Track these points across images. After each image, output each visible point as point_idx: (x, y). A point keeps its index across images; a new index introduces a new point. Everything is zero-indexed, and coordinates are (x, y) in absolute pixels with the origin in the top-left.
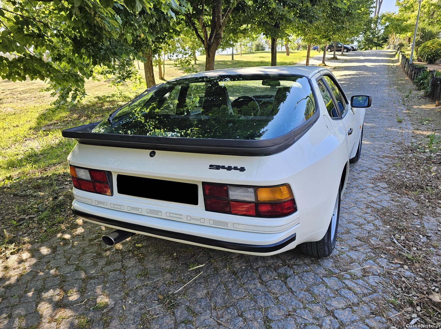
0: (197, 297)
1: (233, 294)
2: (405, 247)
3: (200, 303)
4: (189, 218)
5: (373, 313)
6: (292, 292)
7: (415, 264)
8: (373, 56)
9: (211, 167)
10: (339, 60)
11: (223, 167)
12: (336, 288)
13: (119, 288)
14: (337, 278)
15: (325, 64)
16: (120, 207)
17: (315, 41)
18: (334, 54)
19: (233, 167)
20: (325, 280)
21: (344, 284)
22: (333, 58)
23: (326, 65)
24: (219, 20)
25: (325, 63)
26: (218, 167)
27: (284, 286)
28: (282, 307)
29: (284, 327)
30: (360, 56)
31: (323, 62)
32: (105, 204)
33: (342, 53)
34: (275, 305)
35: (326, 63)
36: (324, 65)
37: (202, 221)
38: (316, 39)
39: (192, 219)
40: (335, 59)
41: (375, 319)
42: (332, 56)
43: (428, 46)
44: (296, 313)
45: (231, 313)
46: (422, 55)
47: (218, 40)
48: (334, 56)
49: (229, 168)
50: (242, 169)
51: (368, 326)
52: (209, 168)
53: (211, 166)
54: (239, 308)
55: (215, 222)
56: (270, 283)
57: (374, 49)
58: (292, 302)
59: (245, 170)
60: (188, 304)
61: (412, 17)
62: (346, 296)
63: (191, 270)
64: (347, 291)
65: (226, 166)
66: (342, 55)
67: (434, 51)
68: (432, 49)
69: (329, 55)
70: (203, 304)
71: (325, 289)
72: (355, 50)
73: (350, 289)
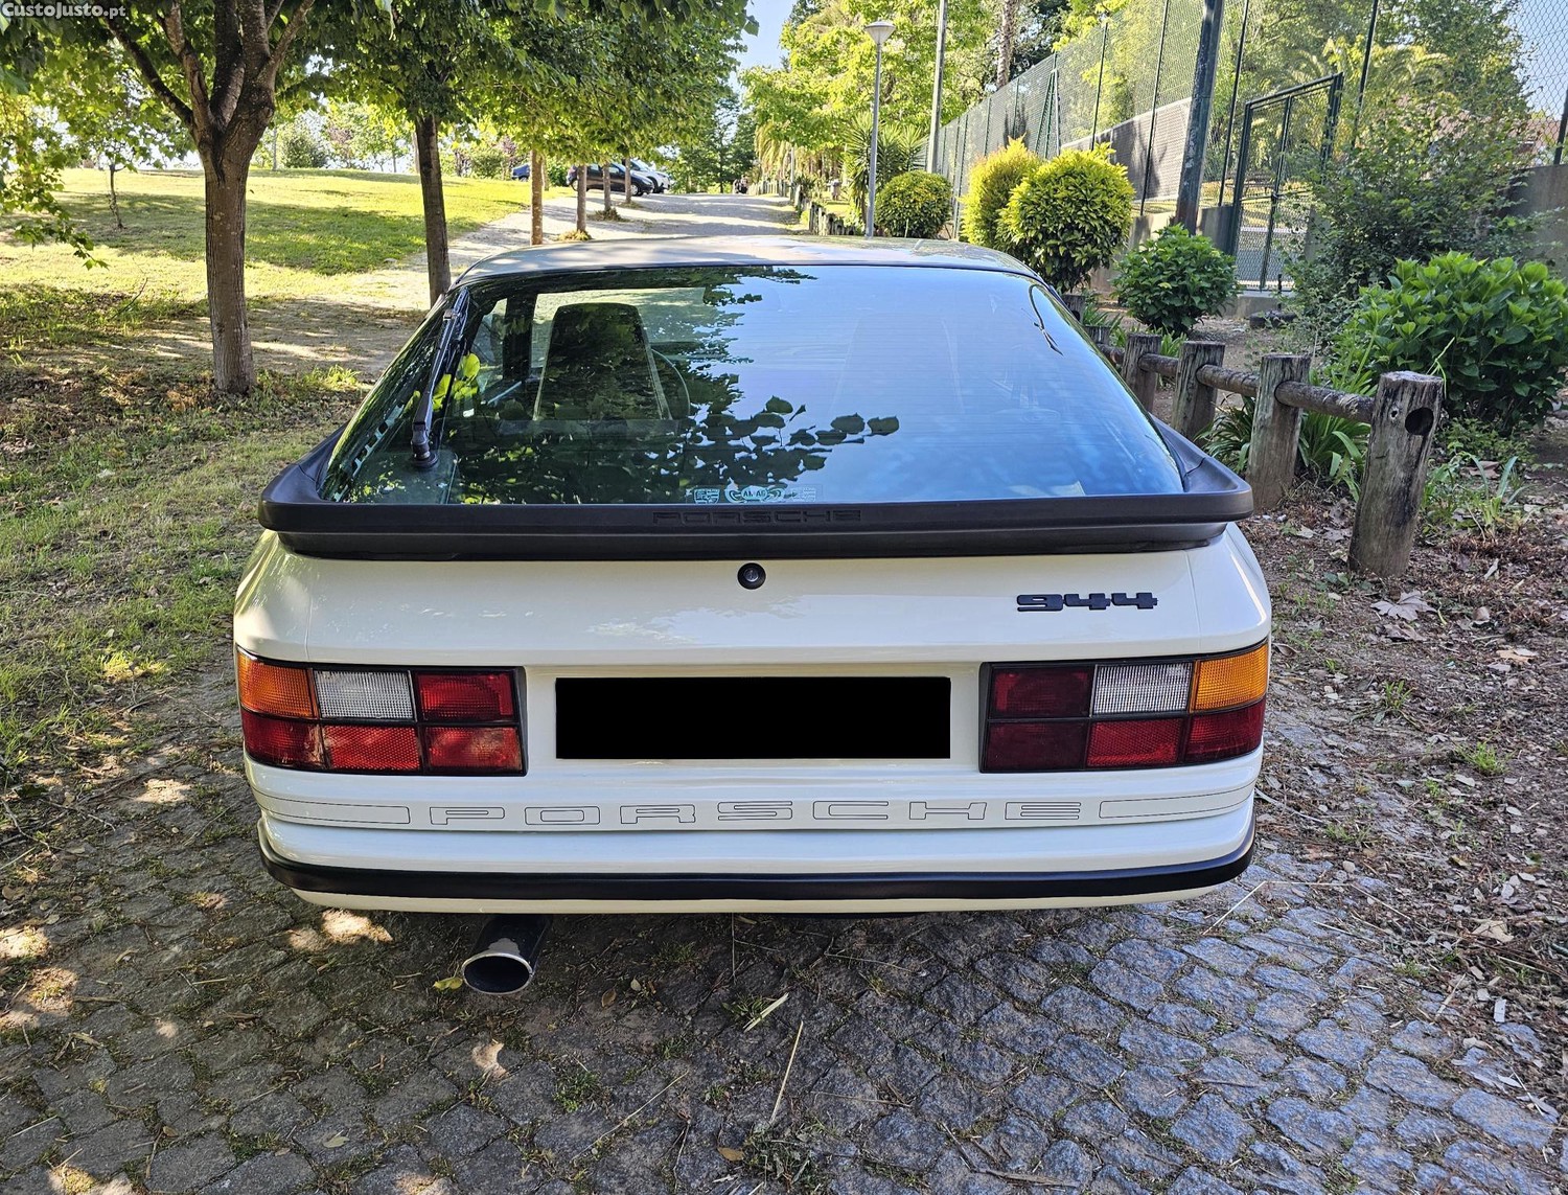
0: (862, 1118)
1: (973, 1073)
2: (1299, 809)
3: (897, 1135)
4: (918, 811)
5: (1391, 1017)
6: (1144, 1015)
7: (1365, 851)
8: (729, 215)
9: (1026, 602)
10: (625, 220)
11: (1072, 600)
12: (1241, 970)
13: (524, 1171)
14: (1219, 937)
15: (586, 233)
16: (578, 816)
17: (566, 147)
18: (607, 201)
19: (1108, 596)
20: (1195, 953)
21: (1252, 953)
22: (605, 213)
23: (588, 239)
24: (256, 33)
25: (587, 229)
26: (1052, 603)
27: (1103, 1004)
28: (1154, 1070)
29: (1213, 1129)
30: (686, 212)
31: (581, 227)
32: (492, 813)
33: (629, 200)
34: (1127, 1069)
35: (592, 230)
36: (583, 236)
37: (976, 812)
38: (570, 143)
39: (931, 811)
40: (609, 215)
41: (1409, 1032)
42: (602, 208)
43: (902, 192)
44: (1206, 1075)
45: (1023, 1136)
46: (888, 218)
47: (257, 112)
48: (608, 209)
49: (1097, 602)
50: (1145, 601)
51: (1412, 1056)
52: (1019, 610)
53: (1021, 599)
54: (1033, 1112)
55: (1029, 808)
56: (1053, 1004)
57: (715, 189)
58: (1165, 1046)
59: (1155, 602)
60: (852, 1150)
61: (836, 94)
62: (1284, 985)
63: (754, 1028)
64: (1273, 970)
65: (1084, 596)
66: (629, 204)
67: (921, 209)
68: (915, 201)
69: (595, 202)
70: (908, 1133)
71: (1216, 981)
72: (659, 190)
73: (1278, 964)
